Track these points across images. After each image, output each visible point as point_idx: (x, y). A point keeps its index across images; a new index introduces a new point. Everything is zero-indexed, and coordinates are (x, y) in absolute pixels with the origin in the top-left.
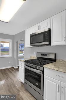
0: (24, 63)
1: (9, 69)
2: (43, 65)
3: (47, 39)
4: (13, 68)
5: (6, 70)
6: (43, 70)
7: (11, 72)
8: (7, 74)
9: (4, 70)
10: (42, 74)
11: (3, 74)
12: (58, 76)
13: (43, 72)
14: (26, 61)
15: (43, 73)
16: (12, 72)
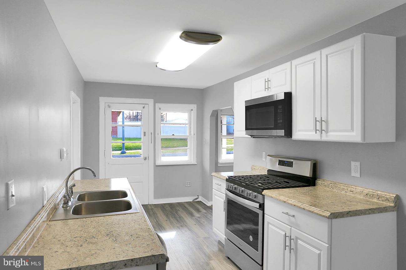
0: (224, 185)
1: (187, 206)
2: (263, 190)
3: (281, 121)
4: (200, 203)
5: (178, 208)
6: (261, 202)
7: (191, 215)
8: (180, 217)
9: (171, 205)
10: (260, 212)
11: (167, 216)
12: (287, 214)
13: (262, 206)
14: (230, 180)
15: (263, 210)
16: (197, 215)
